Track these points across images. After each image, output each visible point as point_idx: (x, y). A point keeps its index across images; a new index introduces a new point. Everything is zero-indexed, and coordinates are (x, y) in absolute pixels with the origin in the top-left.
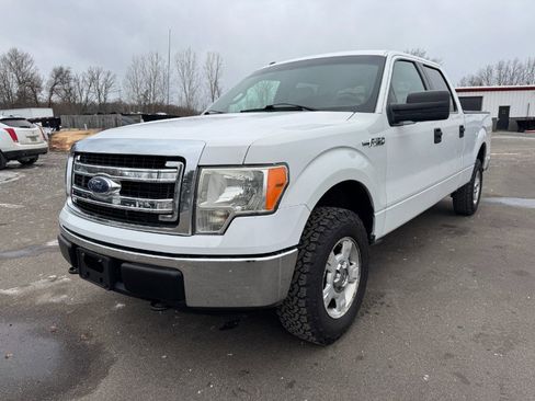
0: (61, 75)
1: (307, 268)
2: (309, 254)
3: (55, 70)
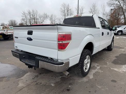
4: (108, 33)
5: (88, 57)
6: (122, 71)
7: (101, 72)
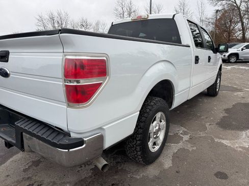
4: (209, 58)
5: (159, 115)
6: (240, 147)
7: (191, 150)
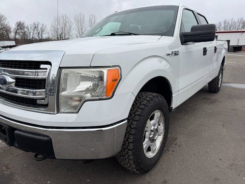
0: (20, 26)
1: (133, 131)
2: (135, 123)
3: (17, 23)
